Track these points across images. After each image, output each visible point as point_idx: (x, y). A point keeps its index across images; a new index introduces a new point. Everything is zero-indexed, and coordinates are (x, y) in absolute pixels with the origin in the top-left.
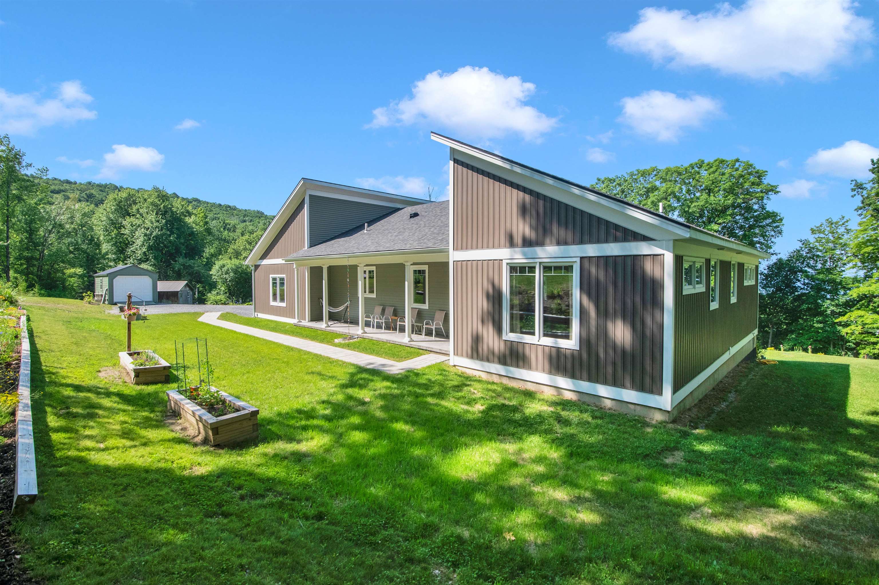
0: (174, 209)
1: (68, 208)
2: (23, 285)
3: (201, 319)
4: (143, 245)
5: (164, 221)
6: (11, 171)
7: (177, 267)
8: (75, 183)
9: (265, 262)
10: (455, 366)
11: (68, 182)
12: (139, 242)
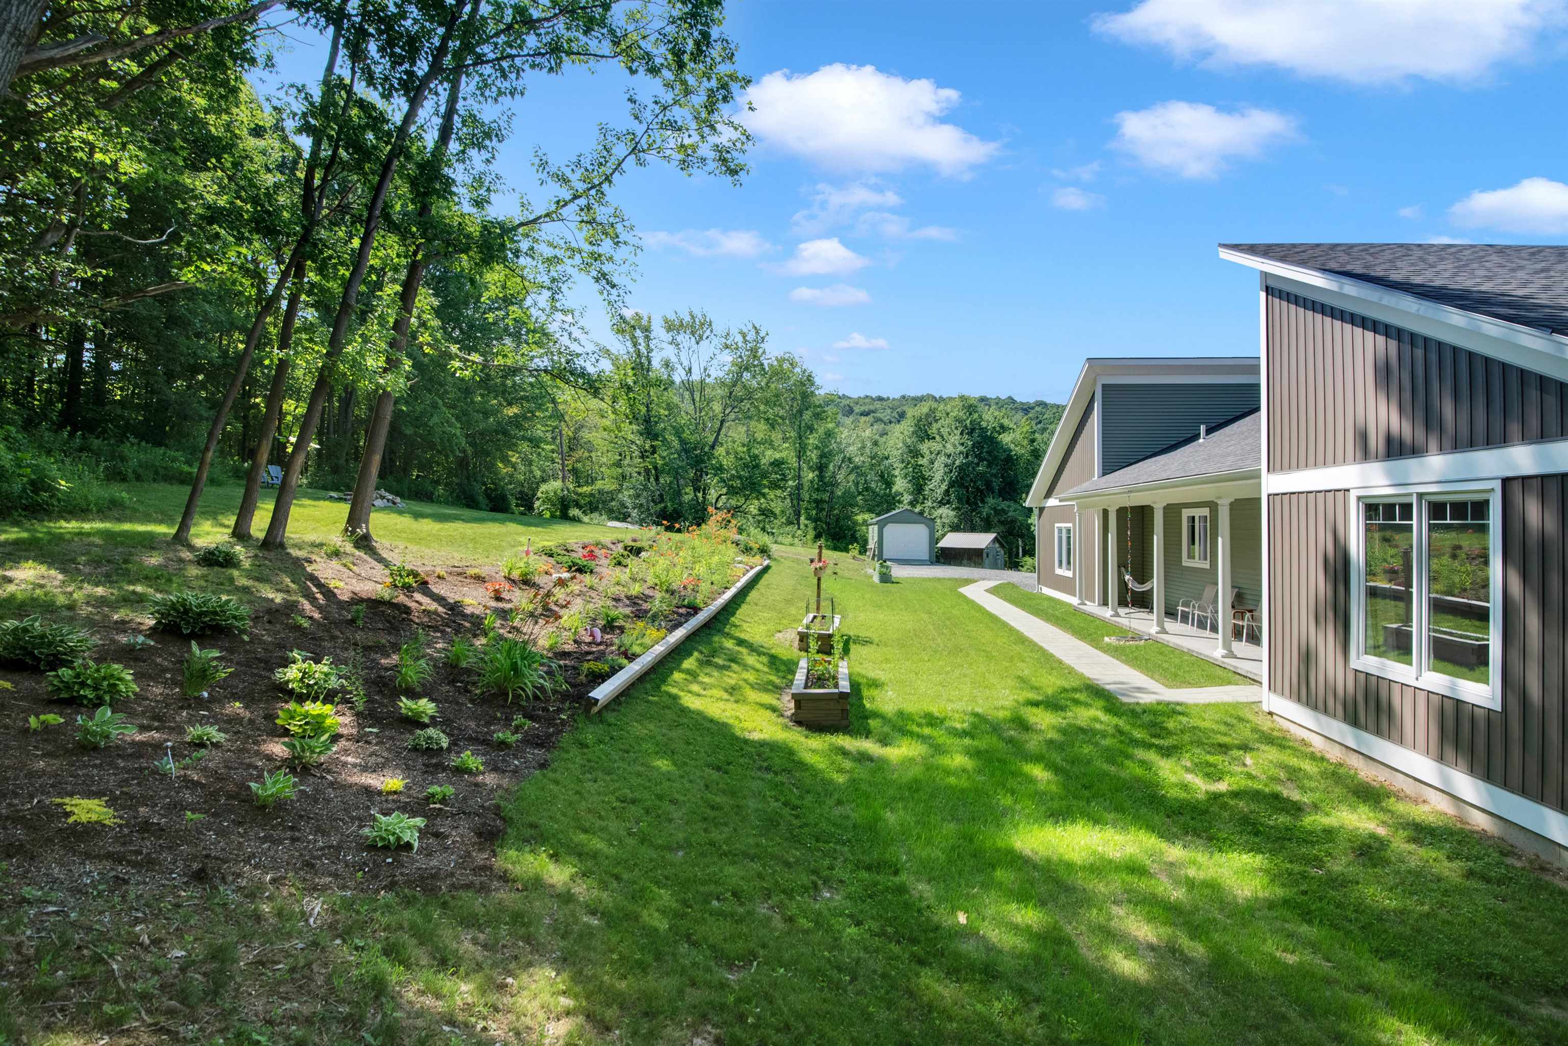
0: (984, 424)
1: (858, 437)
2: (811, 534)
3: (962, 590)
4: (943, 480)
5: (970, 443)
6: (805, 396)
7: (986, 511)
8: (888, 399)
9: (1052, 502)
10: (1271, 713)
11: (880, 399)
12: (938, 476)
